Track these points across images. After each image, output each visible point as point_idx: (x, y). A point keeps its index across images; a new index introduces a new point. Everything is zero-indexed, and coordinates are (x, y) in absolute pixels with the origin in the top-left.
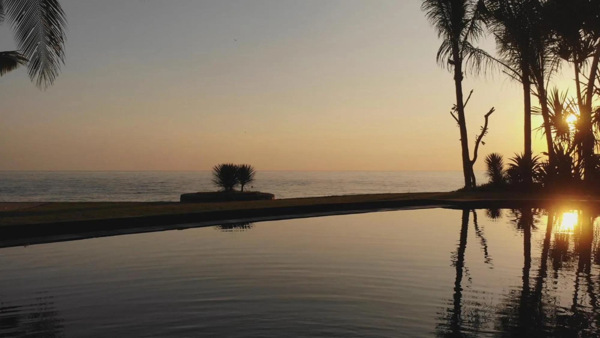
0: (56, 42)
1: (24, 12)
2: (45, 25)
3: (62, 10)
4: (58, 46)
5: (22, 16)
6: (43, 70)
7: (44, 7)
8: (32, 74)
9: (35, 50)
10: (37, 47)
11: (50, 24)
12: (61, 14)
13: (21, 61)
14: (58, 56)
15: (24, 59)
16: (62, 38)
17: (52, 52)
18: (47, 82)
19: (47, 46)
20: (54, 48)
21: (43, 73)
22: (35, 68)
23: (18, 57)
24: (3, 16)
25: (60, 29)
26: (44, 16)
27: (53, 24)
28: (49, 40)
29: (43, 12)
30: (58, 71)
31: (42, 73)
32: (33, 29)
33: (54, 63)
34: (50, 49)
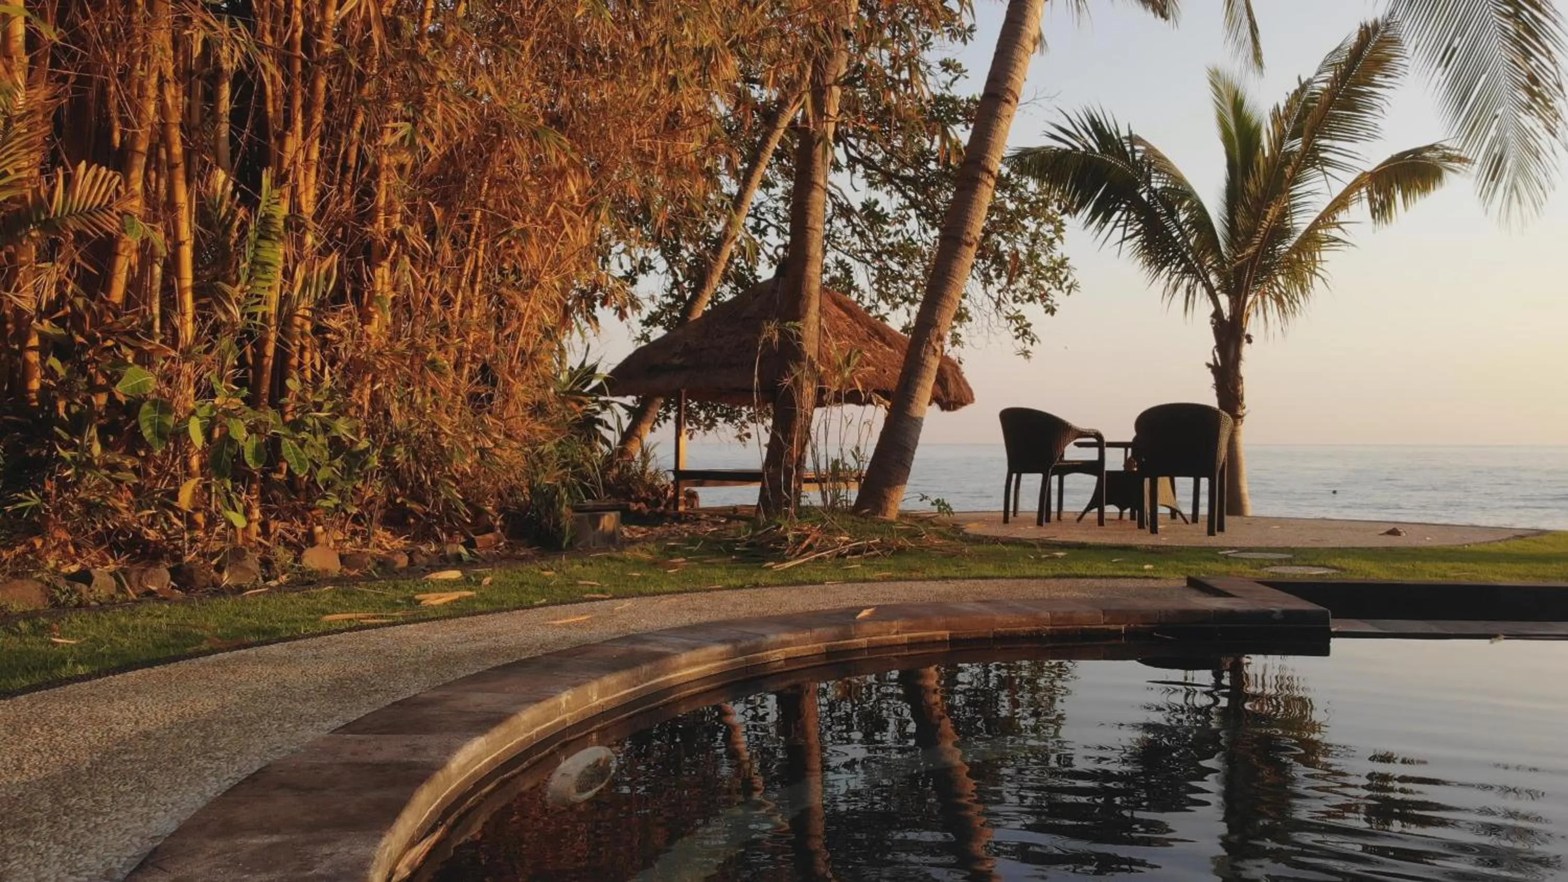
0: (1543, 98)
1: (1457, 40)
2: (1514, 62)
3: (1555, 11)
4: (1552, 108)
5: (1454, 50)
6: (1514, 179)
7: (1508, 16)
8: (1486, 195)
9: (1492, 132)
10: (1497, 121)
11: (1527, 55)
12: (1555, 22)
13: (1457, 165)
14: (1554, 135)
15: (1461, 160)
16: (1560, 86)
17: (1534, 127)
18: (1525, 211)
19: (1521, 114)
20: (1540, 117)
21: (1514, 187)
22: (1492, 179)
23: (1444, 156)
24: (1405, 62)
25: (1554, 63)
26: (1510, 38)
27: (1532, 55)
28: (1525, 97)
29: (1505, 30)
30: (1555, 176)
31: (1511, 191)
32: (1484, 77)
33: (1542, 156)
34: (1529, 121)
